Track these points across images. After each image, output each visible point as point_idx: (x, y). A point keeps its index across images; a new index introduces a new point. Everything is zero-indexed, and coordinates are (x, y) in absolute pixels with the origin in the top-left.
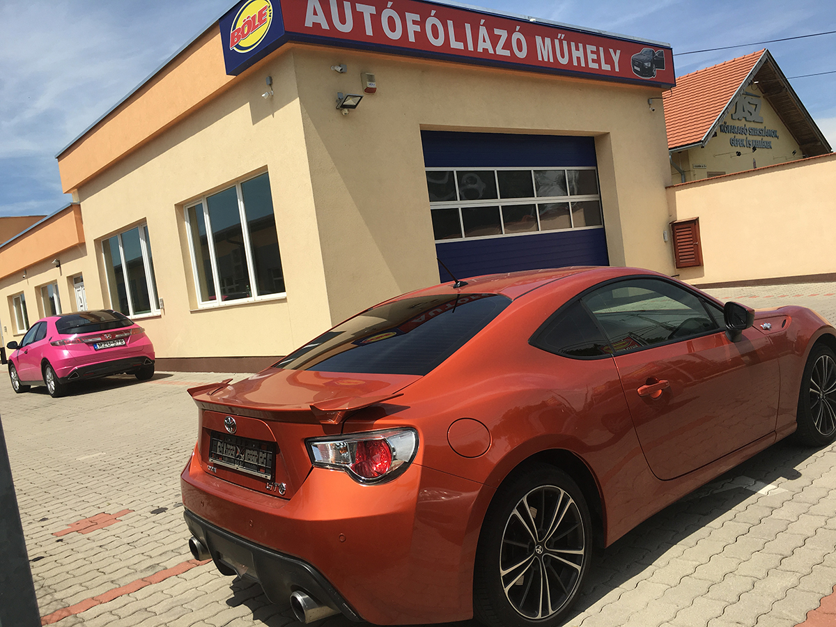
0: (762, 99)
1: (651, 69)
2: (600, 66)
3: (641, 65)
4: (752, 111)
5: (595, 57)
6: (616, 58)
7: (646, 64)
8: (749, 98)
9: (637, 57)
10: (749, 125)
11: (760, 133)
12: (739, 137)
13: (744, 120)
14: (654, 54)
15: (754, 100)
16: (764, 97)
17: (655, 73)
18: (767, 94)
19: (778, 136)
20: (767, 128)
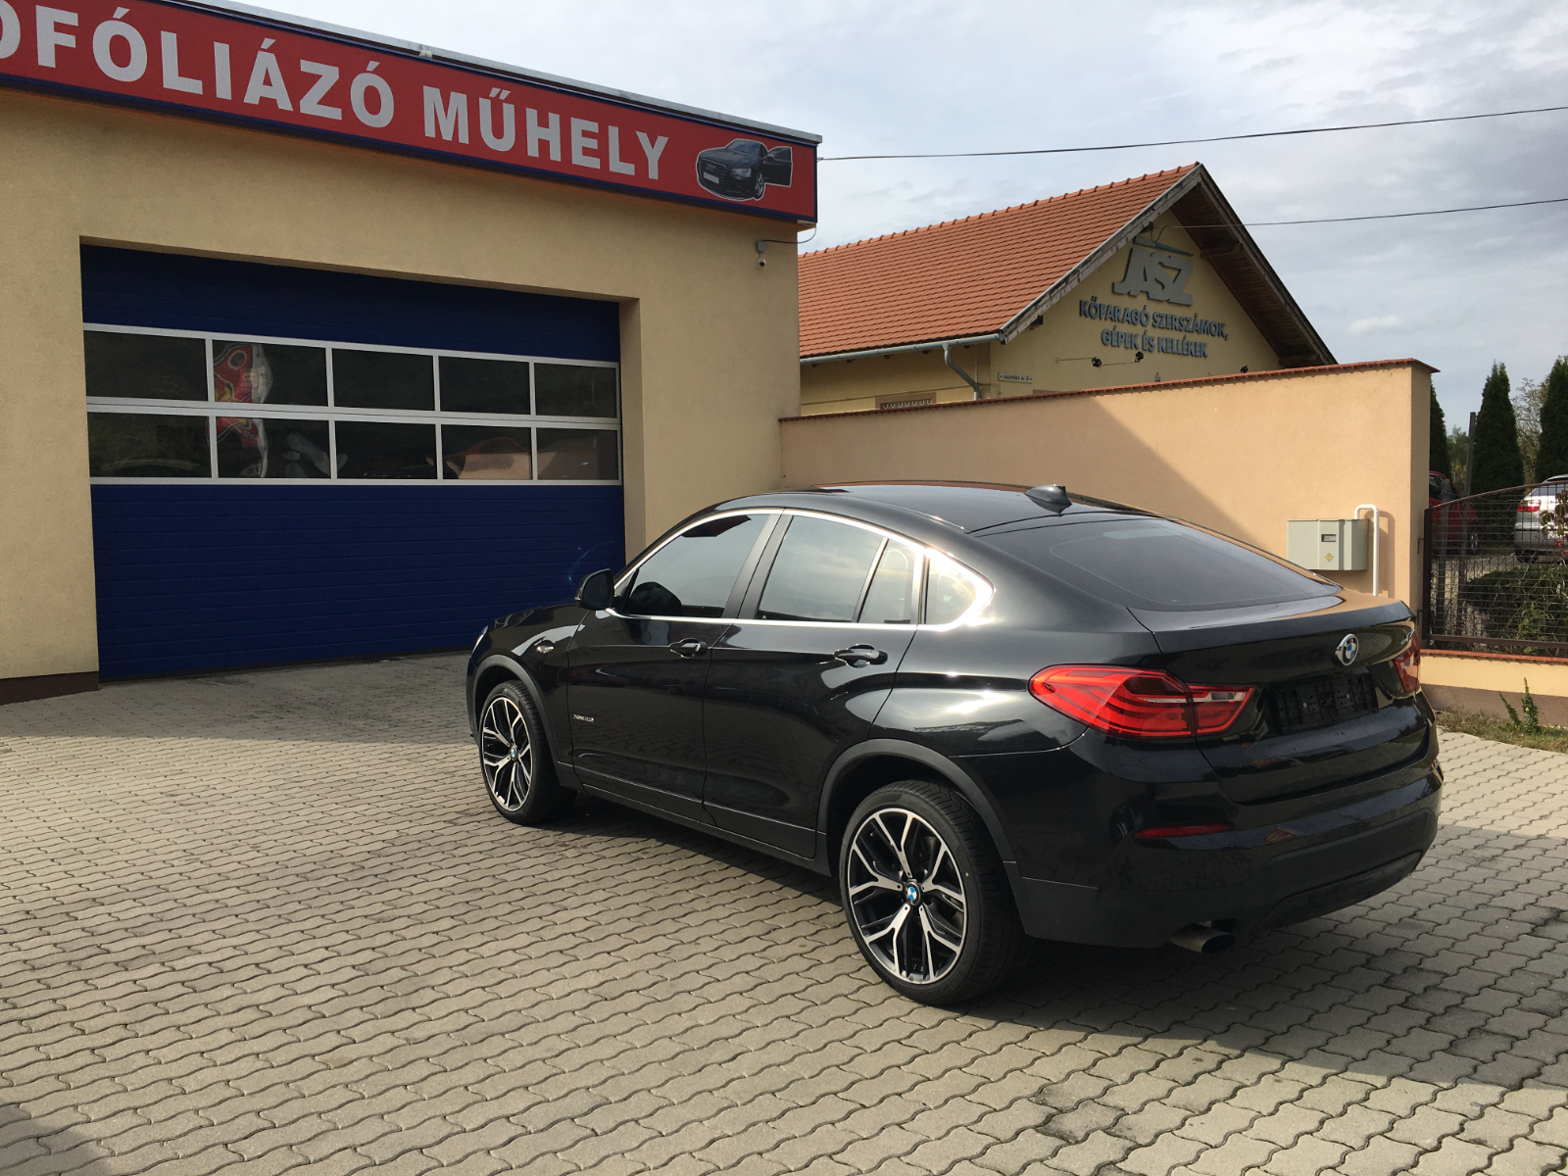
0: (1195, 259)
1: (752, 181)
2: (605, 162)
3: (724, 171)
4: (1168, 281)
5: (593, 144)
6: (654, 151)
7: (739, 171)
8: (1163, 256)
9: (713, 155)
10: (1153, 308)
11: (1179, 324)
12: (1124, 328)
13: (1143, 296)
14: (763, 152)
16: (1202, 256)
17: (762, 190)
18: (1208, 250)
19: (1225, 333)
20: (1199, 318)
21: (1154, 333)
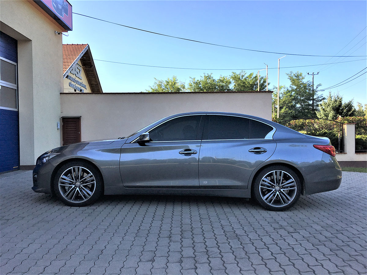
0: (82, 68)
1: (61, 11)
3: (57, 4)
4: (78, 73)
7: (59, 6)
8: (78, 66)
10: (77, 79)
11: (81, 84)
12: (72, 83)
13: (75, 75)
14: (63, 2)
15: (79, 68)
16: (83, 68)
17: (63, 15)
18: (84, 67)
19: (86, 88)
20: (83, 83)
21: (77, 85)
